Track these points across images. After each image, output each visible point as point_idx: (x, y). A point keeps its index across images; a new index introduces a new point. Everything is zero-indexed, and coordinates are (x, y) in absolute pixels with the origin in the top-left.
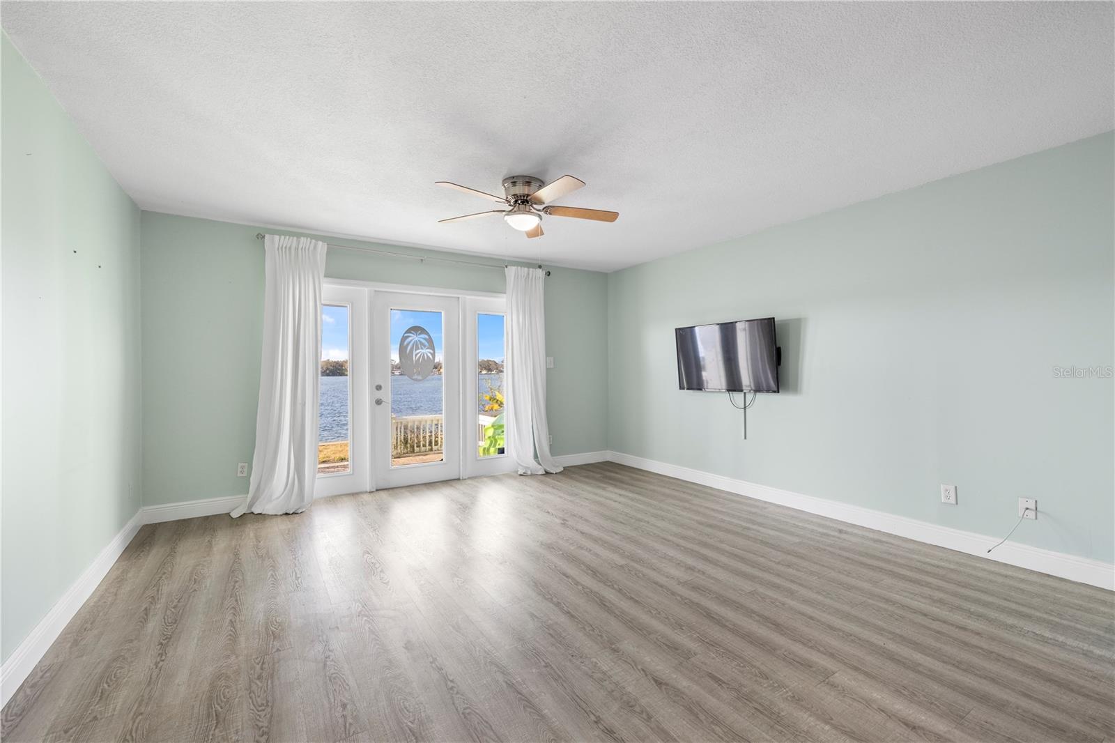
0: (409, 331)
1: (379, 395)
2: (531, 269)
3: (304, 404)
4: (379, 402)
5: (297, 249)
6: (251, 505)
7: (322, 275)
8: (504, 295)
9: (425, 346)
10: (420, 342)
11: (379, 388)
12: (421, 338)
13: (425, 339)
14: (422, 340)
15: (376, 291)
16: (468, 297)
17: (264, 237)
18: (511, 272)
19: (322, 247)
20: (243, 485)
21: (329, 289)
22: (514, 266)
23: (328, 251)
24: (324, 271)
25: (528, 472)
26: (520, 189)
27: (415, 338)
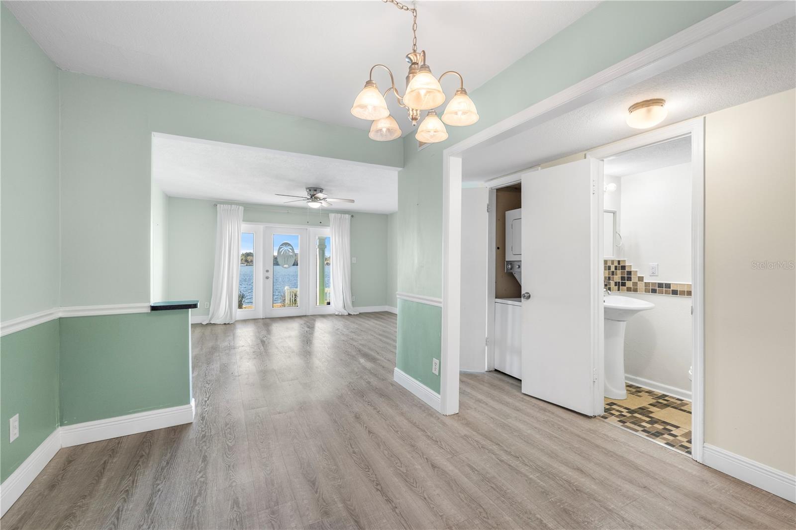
0: (282, 245)
1: (267, 274)
2: (343, 215)
3: (233, 277)
4: (267, 278)
5: (231, 210)
6: (211, 319)
7: (241, 221)
8: (329, 227)
9: (290, 251)
10: (288, 250)
11: (267, 271)
12: (288, 248)
13: (290, 249)
15: (266, 227)
16: (311, 229)
17: (217, 205)
18: (332, 216)
19: (241, 208)
20: (207, 312)
21: (244, 227)
22: (333, 213)
23: (244, 210)
24: (242, 219)
25: (340, 314)
26: (312, 192)
27: (285, 248)
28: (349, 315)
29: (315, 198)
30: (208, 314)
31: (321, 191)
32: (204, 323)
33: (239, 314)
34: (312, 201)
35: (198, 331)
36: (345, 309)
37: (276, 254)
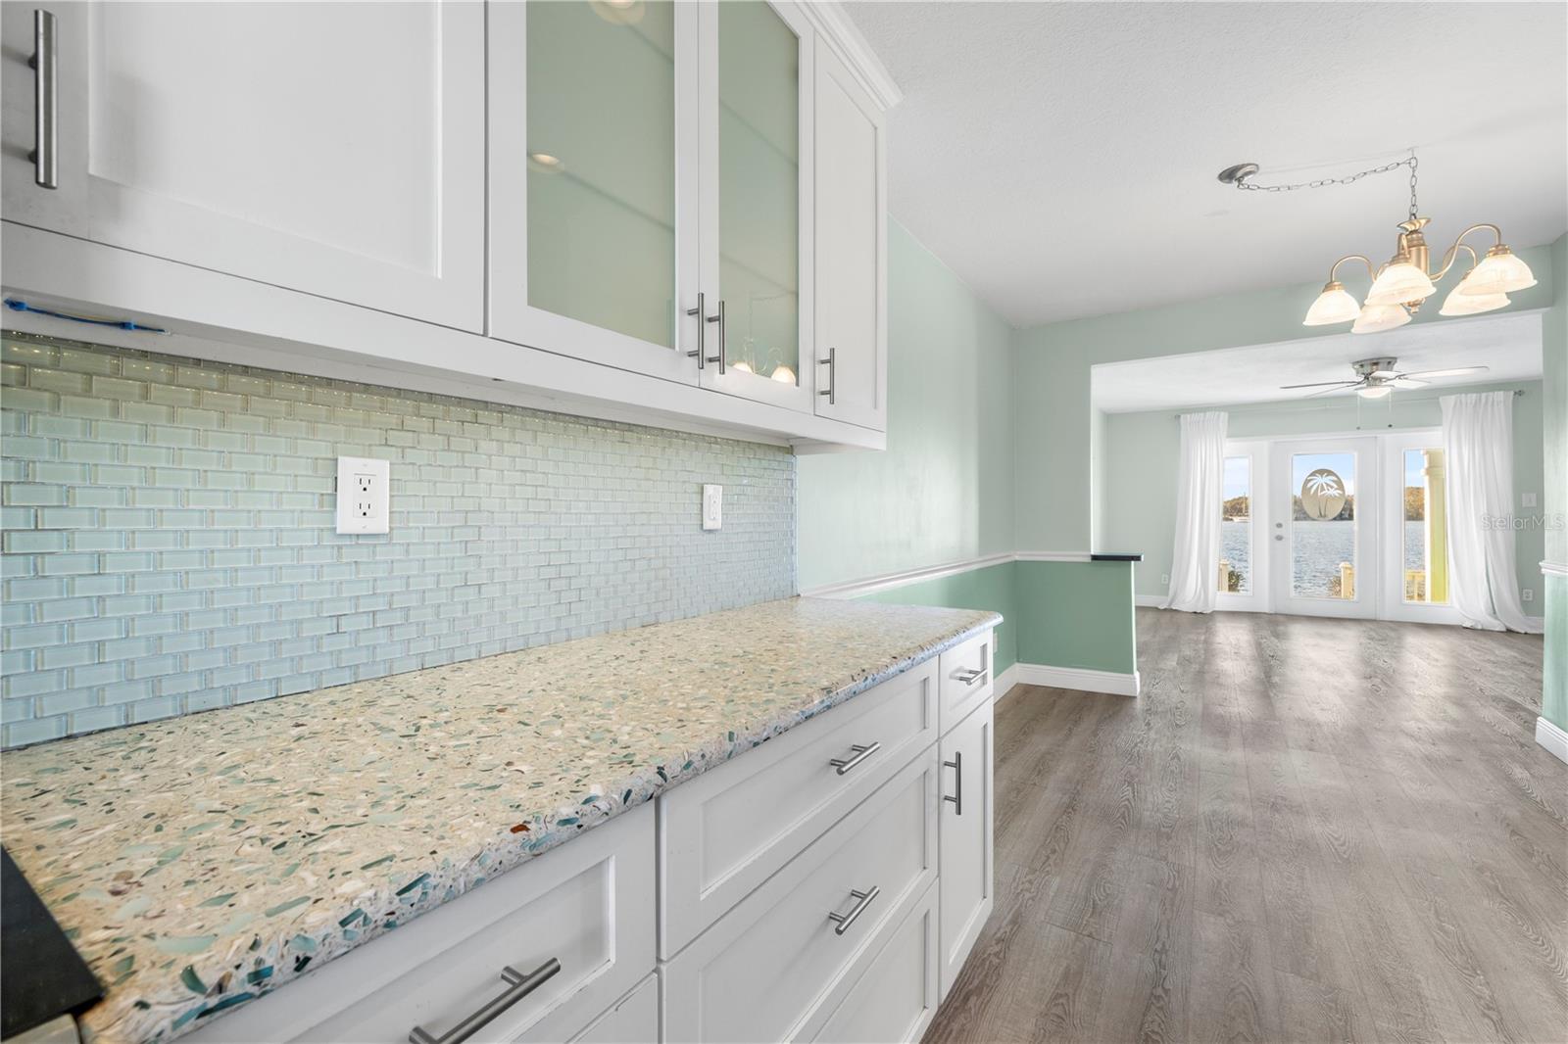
0: (1313, 473)
1: (1279, 532)
3: (1208, 534)
4: (1278, 538)
5: (1204, 422)
6: (1171, 604)
7: (1224, 437)
8: (1440, 428)
9: (1332, 487)
10: (1328, 485)
11: (1279, 525)
12: (1328, 479)
13: (1333, 481)
14: (1329, 482)
15: (1276, 442)
16: (1388, 435)
17: (1179, 417)
19: (1224, 416)
20: (1165, 590)
21: (1231, 446)
22: (1452, 394)
23: (1230, 417)
24: (1225, 433)
25: (1480, 627)
26: (1367, 369)
27: (1320, 480)
28: (1509, 631)
29: (1375, 379)
30: (1167, 595)
31: (1390, 362)
32: (1161, 607)
33: (1223, 600)
34: (1369, 385)
35: (1150, 618)
36: (1497, 618)
37: (1298, 492)
